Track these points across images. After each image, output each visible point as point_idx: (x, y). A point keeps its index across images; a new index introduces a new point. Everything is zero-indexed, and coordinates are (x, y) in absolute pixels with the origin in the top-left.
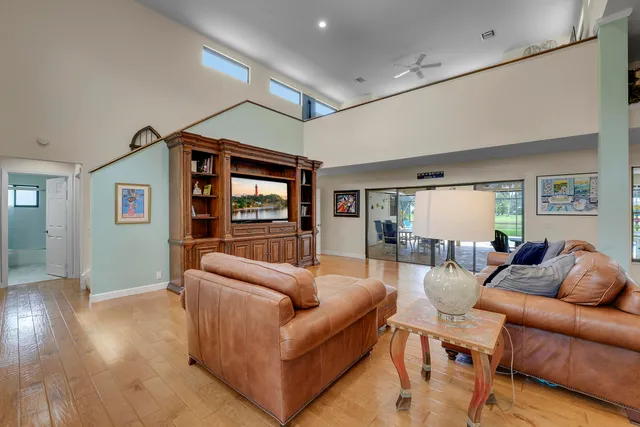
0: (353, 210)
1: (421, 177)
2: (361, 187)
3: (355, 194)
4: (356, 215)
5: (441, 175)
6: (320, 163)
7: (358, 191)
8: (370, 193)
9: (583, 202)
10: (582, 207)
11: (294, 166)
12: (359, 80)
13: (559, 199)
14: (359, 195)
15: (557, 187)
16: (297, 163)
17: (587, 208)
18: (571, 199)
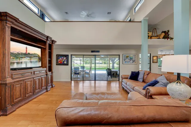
0: (65, 62)
1: (92, 52)
2: (69, 54)
3: (67, 56)
4: (67, 64)
5: (98, 52)
6: (56, 42)
7: (68, 55)
8: (73, 56)
9: (132, 61)
10: (131, 62)
11: (45, 40)
12: (66, 13)
13: (127, 60)
14: (68, 57)
15: (127, 57)
16: (47, 40)
17: (132, 62)
18: (129, 60)
